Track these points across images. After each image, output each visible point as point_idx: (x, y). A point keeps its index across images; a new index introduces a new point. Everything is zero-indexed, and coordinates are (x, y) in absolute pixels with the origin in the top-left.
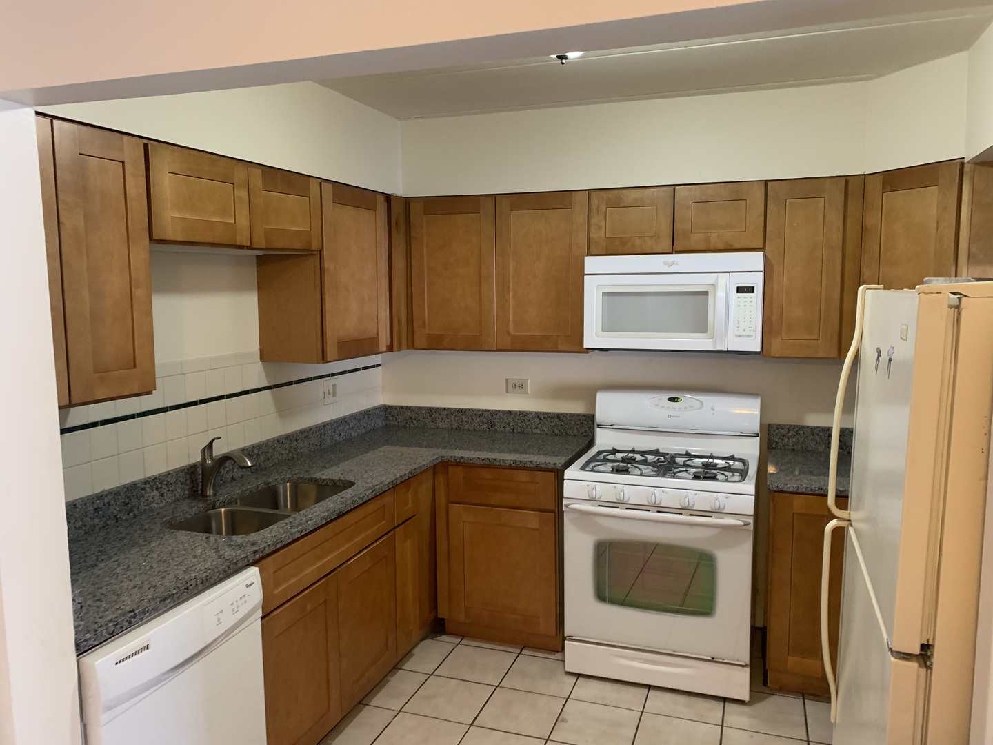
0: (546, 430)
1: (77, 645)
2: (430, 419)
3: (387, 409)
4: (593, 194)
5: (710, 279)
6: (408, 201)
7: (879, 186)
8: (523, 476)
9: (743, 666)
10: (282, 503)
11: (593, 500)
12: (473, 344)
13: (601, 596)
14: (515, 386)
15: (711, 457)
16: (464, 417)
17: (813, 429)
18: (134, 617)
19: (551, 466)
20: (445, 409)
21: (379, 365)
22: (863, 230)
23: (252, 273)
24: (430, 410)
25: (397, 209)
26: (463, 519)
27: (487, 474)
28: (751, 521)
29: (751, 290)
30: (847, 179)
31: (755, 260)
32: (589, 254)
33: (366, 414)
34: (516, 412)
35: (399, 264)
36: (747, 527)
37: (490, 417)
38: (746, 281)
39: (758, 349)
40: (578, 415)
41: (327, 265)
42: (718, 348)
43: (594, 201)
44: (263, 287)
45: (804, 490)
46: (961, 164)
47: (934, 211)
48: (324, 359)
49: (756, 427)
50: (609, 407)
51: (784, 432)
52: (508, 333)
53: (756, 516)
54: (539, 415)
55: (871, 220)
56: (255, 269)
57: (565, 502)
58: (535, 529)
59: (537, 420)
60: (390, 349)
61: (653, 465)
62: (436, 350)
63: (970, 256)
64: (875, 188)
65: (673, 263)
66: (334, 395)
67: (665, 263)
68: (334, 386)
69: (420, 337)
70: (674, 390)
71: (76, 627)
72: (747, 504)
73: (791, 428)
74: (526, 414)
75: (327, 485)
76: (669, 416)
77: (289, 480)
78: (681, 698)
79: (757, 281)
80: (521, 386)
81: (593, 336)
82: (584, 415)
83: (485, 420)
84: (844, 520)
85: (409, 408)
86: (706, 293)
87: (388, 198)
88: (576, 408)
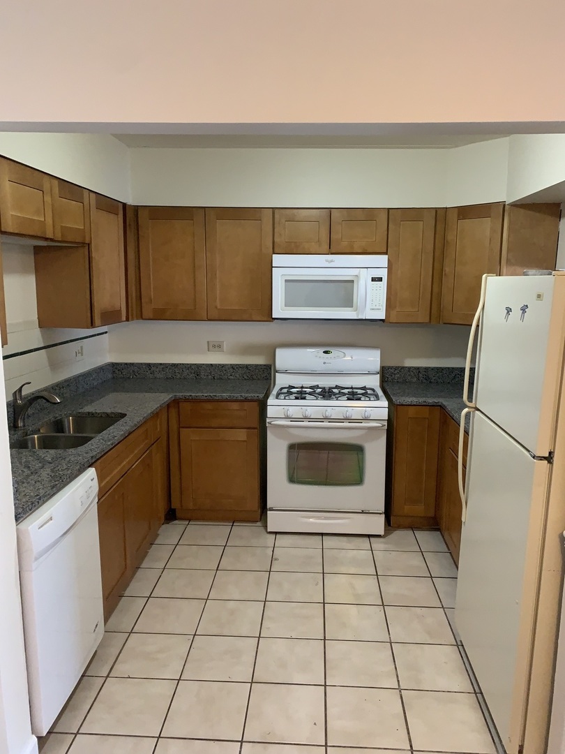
0: (238, 376)
1: (16, 516)
2: (149, 372)
3: (113, 365)
4: (276, 211)
5: (355, 272)
6: (136, 209)
7: (456, 215)
8: (235, 406)
9: (380, 514)
10: (67, 429)
11: (287, 418)
12: (190, 316)
13: (292, 479)
14: (214, 346)
15: (352, 388)
16: (176, 369)
17: (409, 368)
18: (40, 499)
19: (256, 398)
20: (161, 364)
21: (106, 332)
22: (445, 243)
23: (31, 259)
24: (149, 365)
25: (130, 214)
26: (191, 437)
27: (208, 406)
28: (386, 424)
29: (380, 279)
30: (436, 209)
31: (383, 260)
32: (274, 254)
33: (101, 369)
34: (216, 365)
35: (131, 255)
36: (383, 428)
37: (196, 369)
38: (377, 274)
39: (383, 317)
40: (261, 365)
41: (94, 255)
42: (360, 317)
43: (277, 216)
44: (38, 271)
45: (415, 403)
46: (503, 204)
47: (488, 233)
48: (92, 325)
49: (378, 368)
50: (284, 358)
51: (392, 371)
52: (216, 307)
53: (389, 421)
54: (233, 366)
55: (450, 237)
56: (32, 257)
57: (268, 420)
58: (244, 441)
59: (231, 370)
60: (127, 320)
61: (319, 394)
62: (159, 320)
63: (508, 260)
64: (453, 217)
65: (332, 261)
66: (82, 355)
67: (327, 261)
68: (82, 347)
69: (147, 311)
70: (327, 346)
71: (15, 505)
72: (384, 414)
73: (396, 368)
74: (223, 366)
75: (101, 417)
76: (324, 363)
77: (70, 415)
78: (345, 539)
79: (384, 273)
80: (219, 346)
81: (279, 310)
82: (265, 365)
83: (193, 371)
84: (472, 408)
85: (132, 364)
86: (353, 281)
87: (124, 205)
88: (259, 360)
